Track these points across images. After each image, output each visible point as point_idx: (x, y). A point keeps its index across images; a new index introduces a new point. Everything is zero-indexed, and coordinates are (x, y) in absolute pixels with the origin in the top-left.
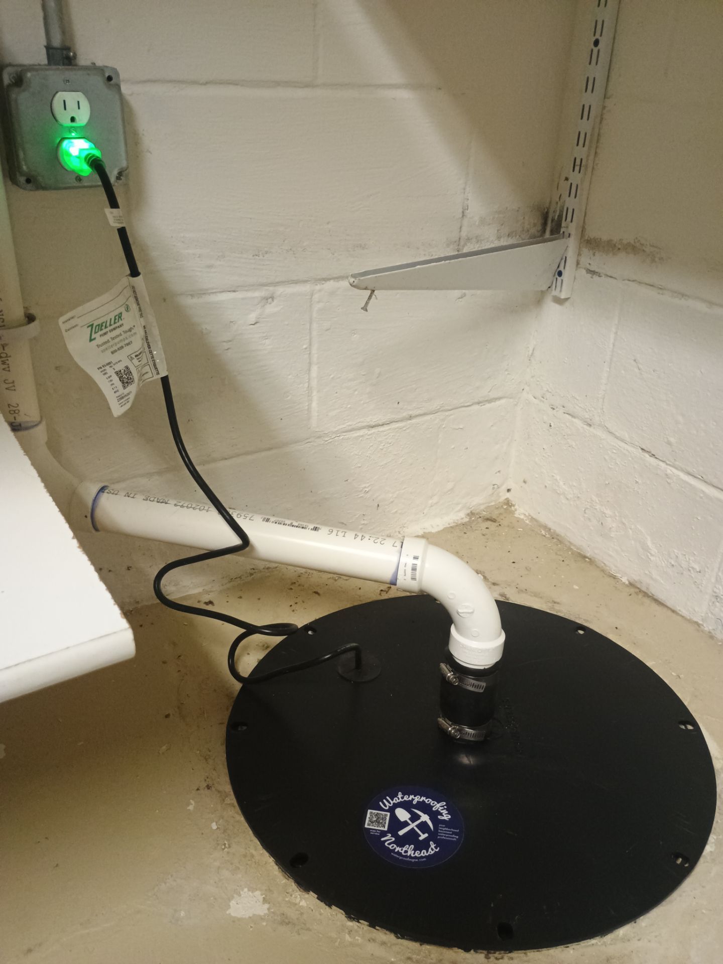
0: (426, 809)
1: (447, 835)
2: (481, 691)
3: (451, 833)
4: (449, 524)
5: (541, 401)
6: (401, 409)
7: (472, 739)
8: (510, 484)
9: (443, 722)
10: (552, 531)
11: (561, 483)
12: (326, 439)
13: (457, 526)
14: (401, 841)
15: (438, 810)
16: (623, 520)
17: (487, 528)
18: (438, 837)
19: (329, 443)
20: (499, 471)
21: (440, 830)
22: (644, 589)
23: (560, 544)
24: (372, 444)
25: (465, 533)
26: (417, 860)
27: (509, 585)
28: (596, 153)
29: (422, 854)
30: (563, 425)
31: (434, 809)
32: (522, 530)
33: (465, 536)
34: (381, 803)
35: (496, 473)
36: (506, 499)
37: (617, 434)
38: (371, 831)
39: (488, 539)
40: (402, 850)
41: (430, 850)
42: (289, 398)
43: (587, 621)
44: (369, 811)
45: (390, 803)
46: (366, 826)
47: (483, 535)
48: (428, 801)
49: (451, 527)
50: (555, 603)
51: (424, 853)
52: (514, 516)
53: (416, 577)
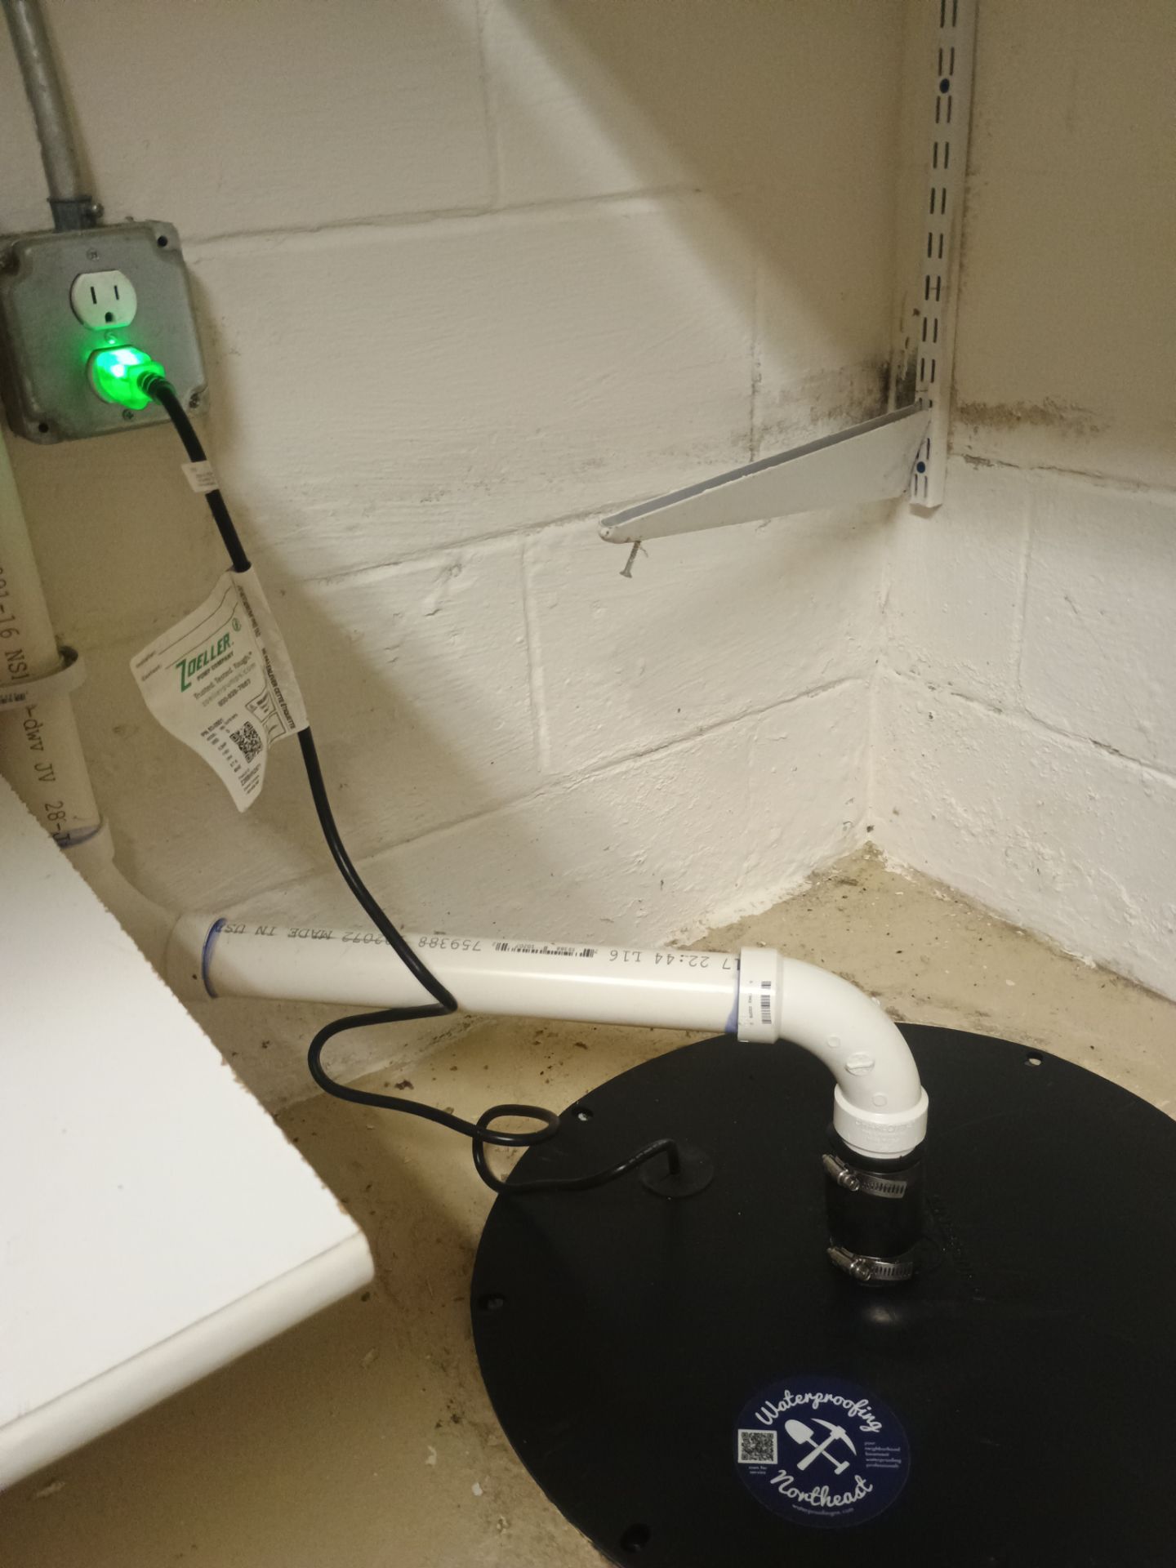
0: (837, 1415)
1: (881, 1460)
2: (900, 1196)
3: (888, 1455)
4: (780, 898)
5: (910, 678)
6: (685, 719)
7: (890, 1278)
8: (871, 818)
9: (838, 1253)
10: (952, 889)
11: (960, 810)
12: (568, 785)
13: (793, 899)
14: (805, 1481)
15: (857, 1415)
16: (1075, 861)
17: (844, 897)
18: (868, 1466)
19: (572, 791)
20: (852, 800)
21: (869, 1452)
22: (1124, 973)
23: (971, 911)
24: (642, 783)
25: (809, 910)
26: (838, 1513)
27: (900, 993)
28: (961, 266)
29: (845, 1501)
30: (952, 714)
31: (850, 1414)
32: (902, 893)
33: (811, 915)
34: (758, 1415)
35: (847, 803)
36: (866, 844)
37: (1050, 723)
38: (750, 1468)
39: (849, 916)
40: (809, 1497)
41: (857, 1491)
42: (501, 726)
43: (1041, 1041)
44: (740, 1432)
45: (773, 1413)
46: (740, 1460)
47: (840, 910)
48: (838, 1401)
49: (785, 902)
50: (981, 1014)
51: (848, 1499)
52: (886, 872)
53: (770, 1017)
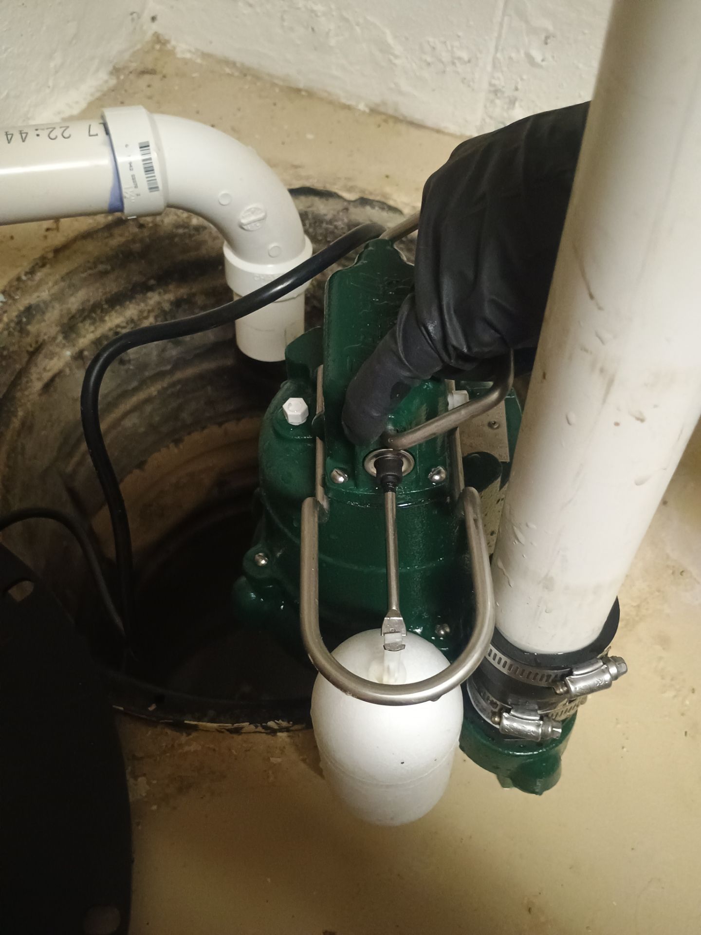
4: (92, 95)
8: (152, 8)
10: (239, 65)
13: (104, 95)
16: (344, 13)
17: (149, 86)
23: (259, 81)
32: (197, 75)
36: (154, 34)
39: (158, 102)
47: (149, 98)
49: (98, 99)
52: (178, 58)
53: (156, 183)
